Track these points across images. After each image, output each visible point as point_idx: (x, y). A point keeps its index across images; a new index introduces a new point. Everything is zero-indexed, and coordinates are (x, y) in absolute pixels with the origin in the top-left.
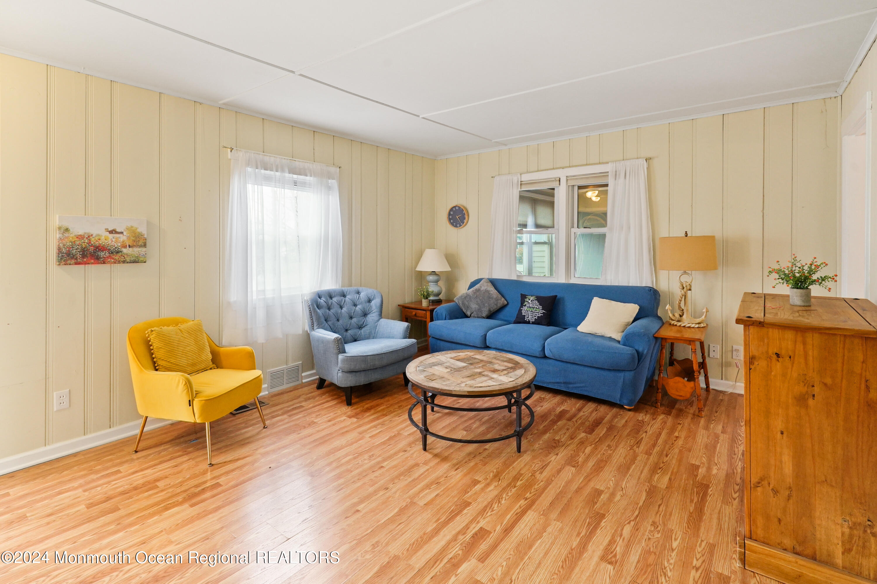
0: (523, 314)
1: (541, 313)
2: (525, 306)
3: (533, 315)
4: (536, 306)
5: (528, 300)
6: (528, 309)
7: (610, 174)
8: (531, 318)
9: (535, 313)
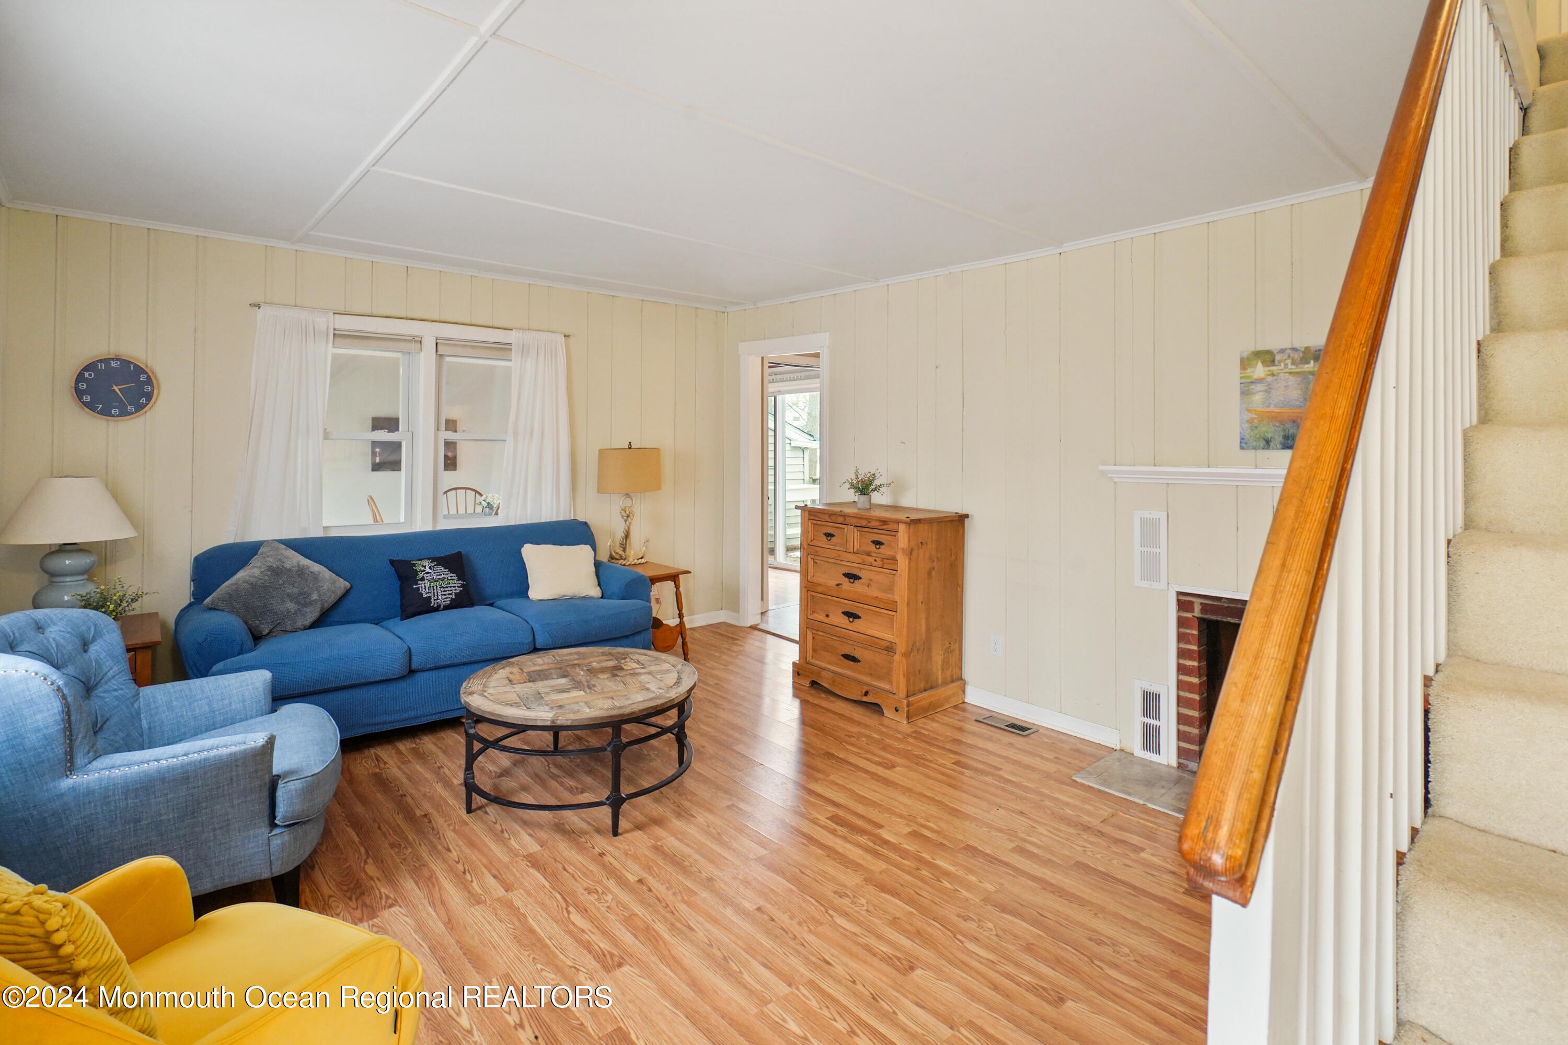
0: (425, 596)
1: (459, 587)
2: (423, 579)
3: (448, 592)
4: (446, 576)
5: (423, 569)
6: (432, 584)
7: (513, 347)
8: (441, 598)
9: (449, 589)
